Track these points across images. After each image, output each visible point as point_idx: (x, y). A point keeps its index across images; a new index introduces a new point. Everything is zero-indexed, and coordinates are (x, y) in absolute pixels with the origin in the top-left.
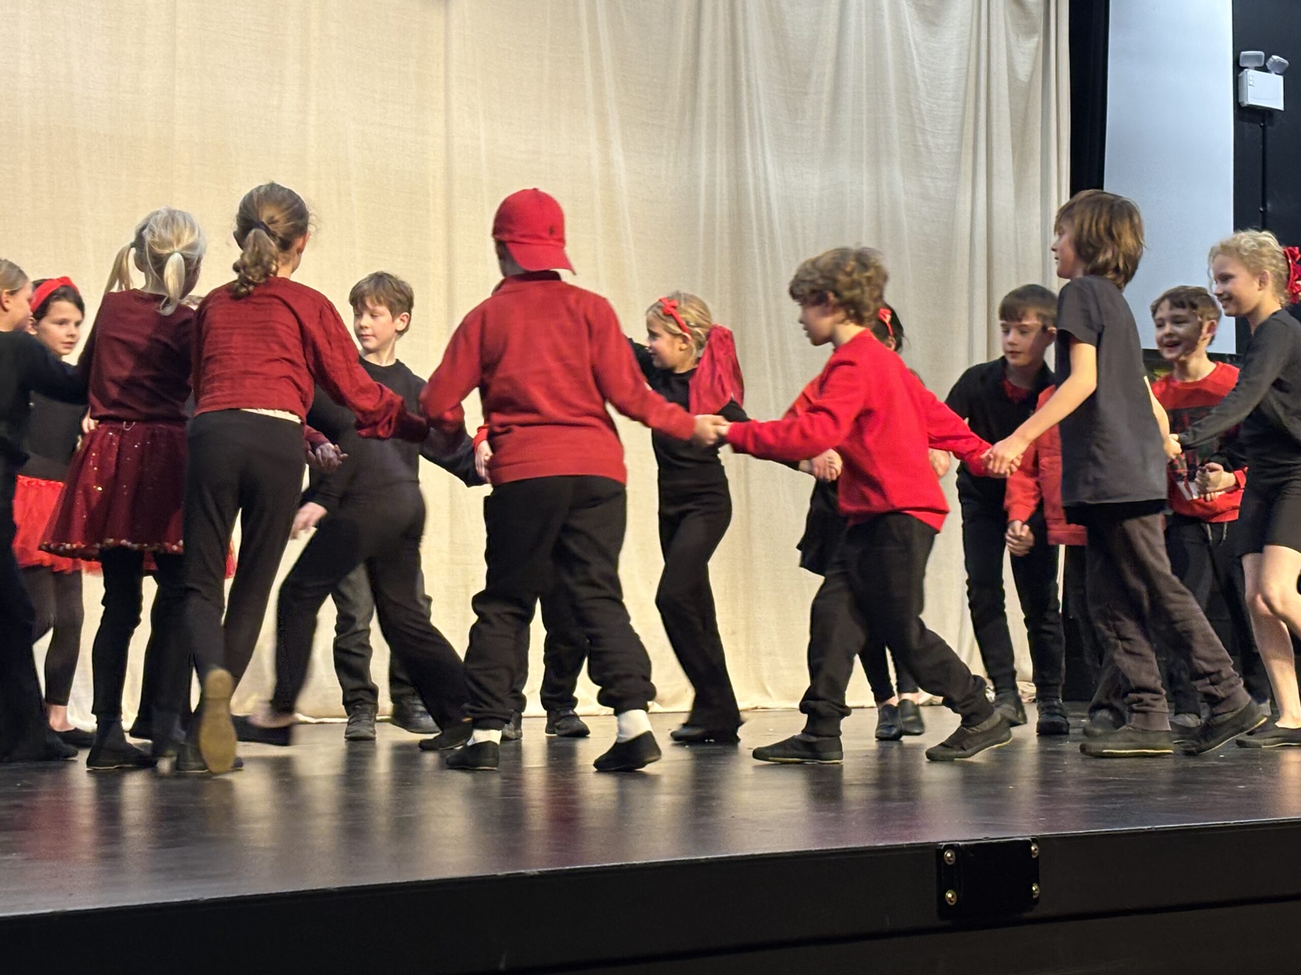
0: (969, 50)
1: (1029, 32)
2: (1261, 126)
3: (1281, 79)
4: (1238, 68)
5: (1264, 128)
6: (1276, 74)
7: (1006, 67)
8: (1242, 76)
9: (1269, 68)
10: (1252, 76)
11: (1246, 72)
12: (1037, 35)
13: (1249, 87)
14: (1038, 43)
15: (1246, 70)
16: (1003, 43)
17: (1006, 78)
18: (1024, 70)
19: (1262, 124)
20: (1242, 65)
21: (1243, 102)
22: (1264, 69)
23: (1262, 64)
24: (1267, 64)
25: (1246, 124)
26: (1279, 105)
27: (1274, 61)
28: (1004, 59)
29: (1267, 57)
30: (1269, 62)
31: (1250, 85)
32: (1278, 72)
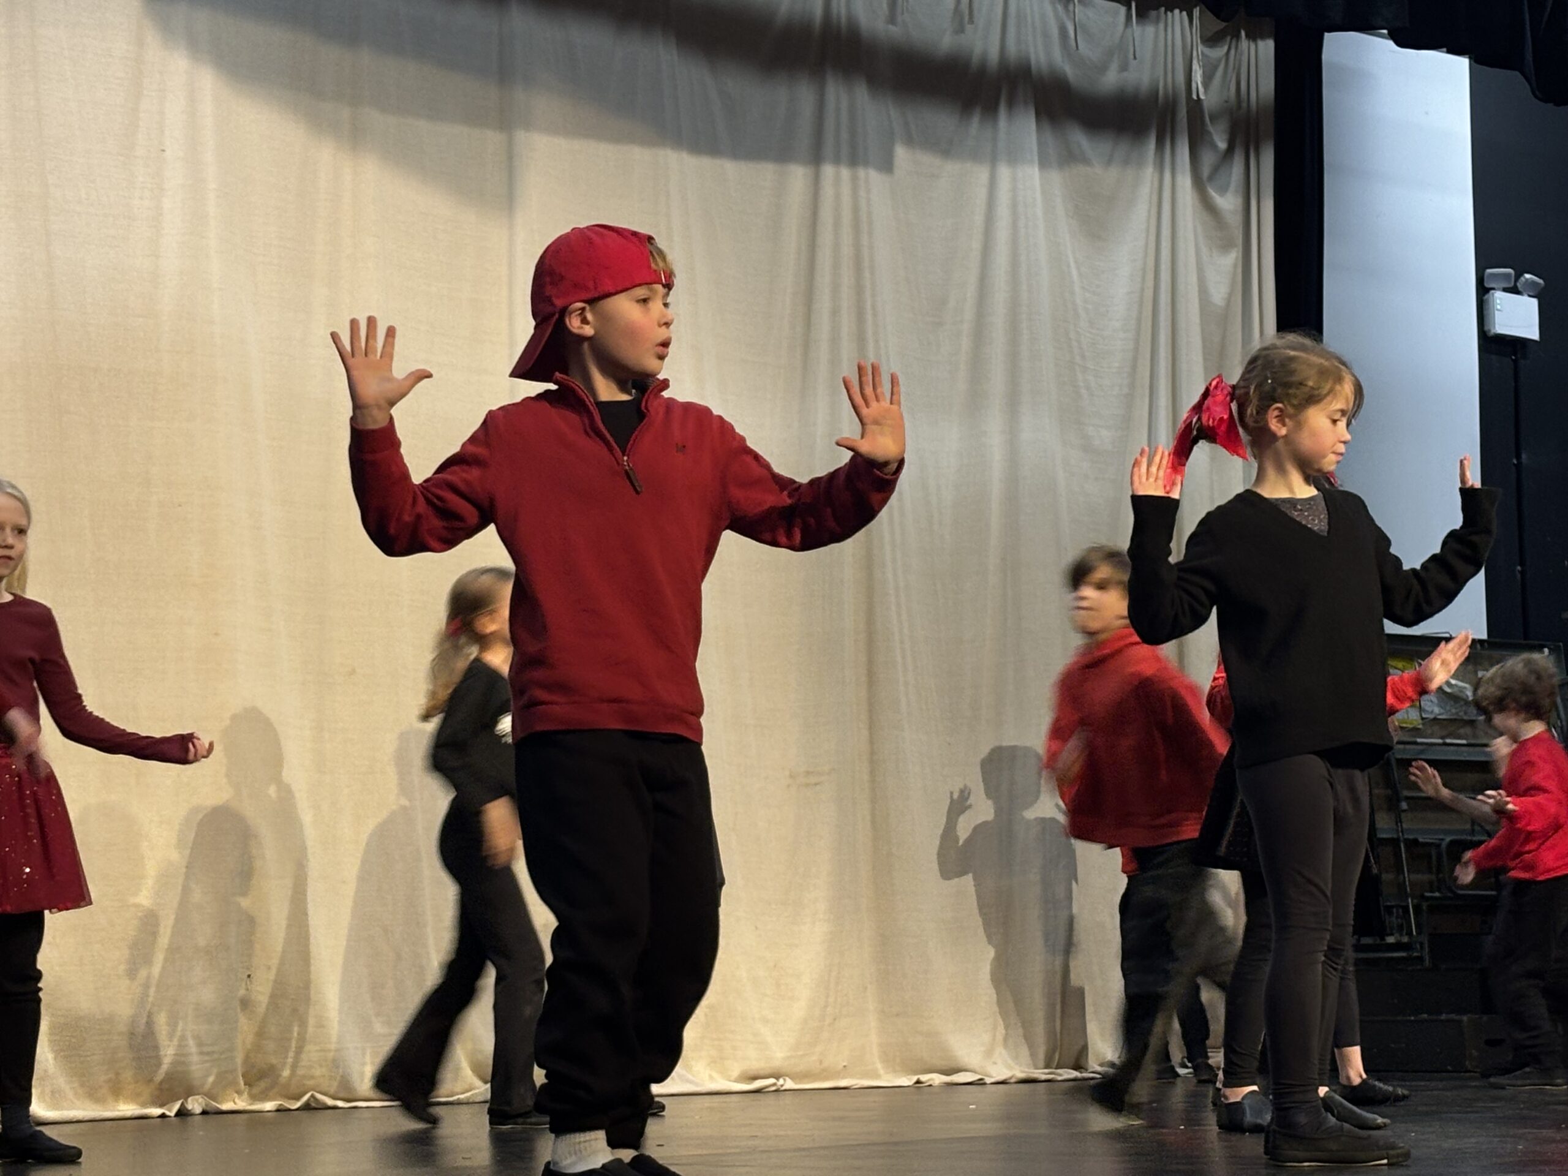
0: (1144, 270)
1: (1226, 246)
2: (1512, 359)
3: (1534, 302)
4: (1483, 291)
5: (1515, 361)
6: (1530, 296)
7: (1196, 289)
8: (1486, 300)
9: (1520, 289)
10: (1500, 299)
11: (1493, 294)
12: (1236, 249)
13: (1496, 312)
14: (1237, 258)
15: (1493, 291)
16: (1192, 260)
17: (1196, 301)
18: (1219, 293)
19: (1513, 357)
20: (1487, 285)
21: (1490, 331)
22: (1514, 290)
23: (1512, 284)
24: (1518, 284)
25: (1493, 357)
26: (1533, 334)
27: (1527, 280)
28: (1193, 279)
29: (1518, 276)
30: (1520, 281)
31: (1498, 310)
32: (1530, 294)
